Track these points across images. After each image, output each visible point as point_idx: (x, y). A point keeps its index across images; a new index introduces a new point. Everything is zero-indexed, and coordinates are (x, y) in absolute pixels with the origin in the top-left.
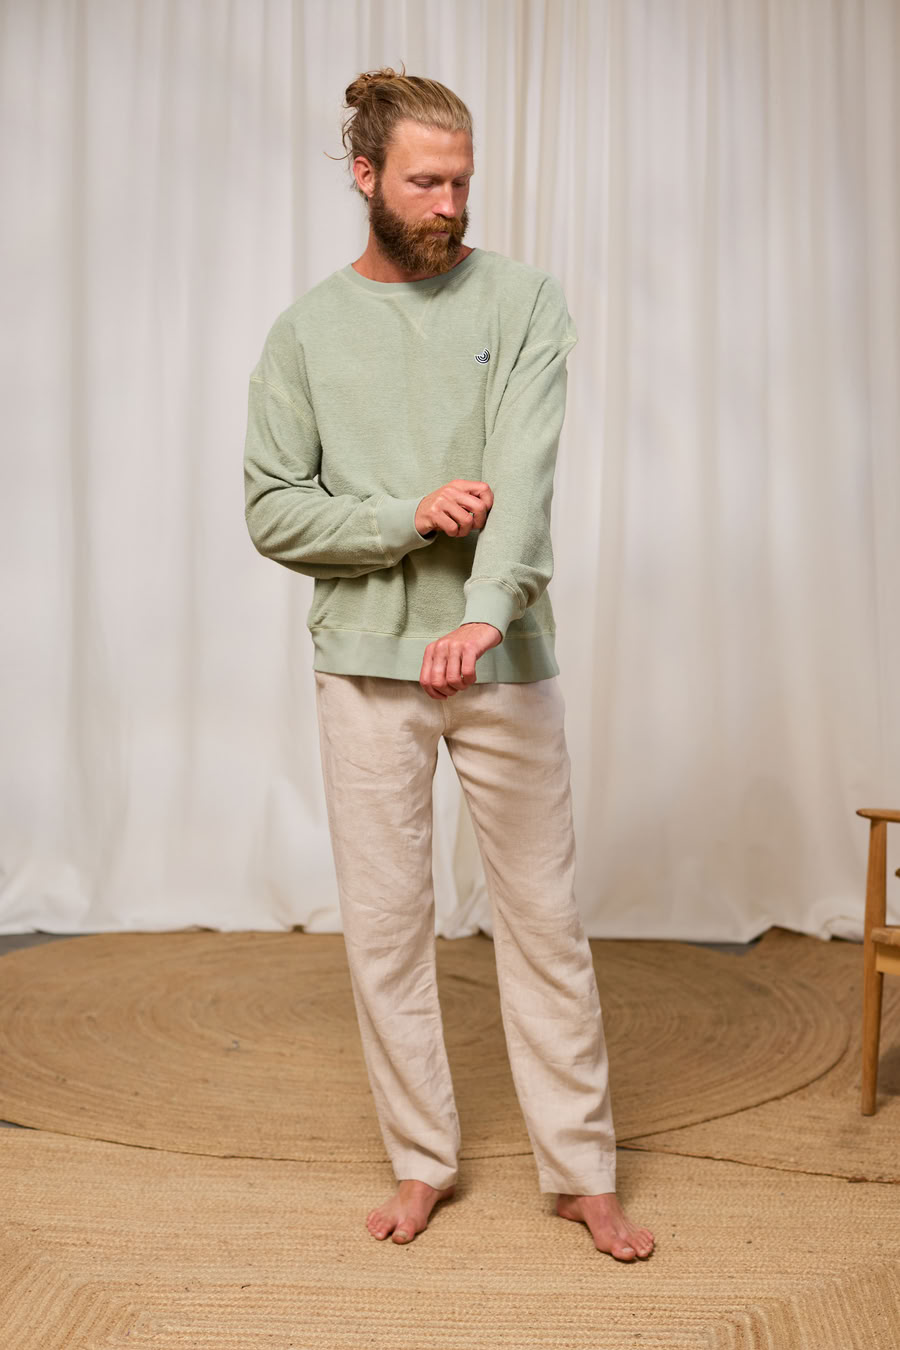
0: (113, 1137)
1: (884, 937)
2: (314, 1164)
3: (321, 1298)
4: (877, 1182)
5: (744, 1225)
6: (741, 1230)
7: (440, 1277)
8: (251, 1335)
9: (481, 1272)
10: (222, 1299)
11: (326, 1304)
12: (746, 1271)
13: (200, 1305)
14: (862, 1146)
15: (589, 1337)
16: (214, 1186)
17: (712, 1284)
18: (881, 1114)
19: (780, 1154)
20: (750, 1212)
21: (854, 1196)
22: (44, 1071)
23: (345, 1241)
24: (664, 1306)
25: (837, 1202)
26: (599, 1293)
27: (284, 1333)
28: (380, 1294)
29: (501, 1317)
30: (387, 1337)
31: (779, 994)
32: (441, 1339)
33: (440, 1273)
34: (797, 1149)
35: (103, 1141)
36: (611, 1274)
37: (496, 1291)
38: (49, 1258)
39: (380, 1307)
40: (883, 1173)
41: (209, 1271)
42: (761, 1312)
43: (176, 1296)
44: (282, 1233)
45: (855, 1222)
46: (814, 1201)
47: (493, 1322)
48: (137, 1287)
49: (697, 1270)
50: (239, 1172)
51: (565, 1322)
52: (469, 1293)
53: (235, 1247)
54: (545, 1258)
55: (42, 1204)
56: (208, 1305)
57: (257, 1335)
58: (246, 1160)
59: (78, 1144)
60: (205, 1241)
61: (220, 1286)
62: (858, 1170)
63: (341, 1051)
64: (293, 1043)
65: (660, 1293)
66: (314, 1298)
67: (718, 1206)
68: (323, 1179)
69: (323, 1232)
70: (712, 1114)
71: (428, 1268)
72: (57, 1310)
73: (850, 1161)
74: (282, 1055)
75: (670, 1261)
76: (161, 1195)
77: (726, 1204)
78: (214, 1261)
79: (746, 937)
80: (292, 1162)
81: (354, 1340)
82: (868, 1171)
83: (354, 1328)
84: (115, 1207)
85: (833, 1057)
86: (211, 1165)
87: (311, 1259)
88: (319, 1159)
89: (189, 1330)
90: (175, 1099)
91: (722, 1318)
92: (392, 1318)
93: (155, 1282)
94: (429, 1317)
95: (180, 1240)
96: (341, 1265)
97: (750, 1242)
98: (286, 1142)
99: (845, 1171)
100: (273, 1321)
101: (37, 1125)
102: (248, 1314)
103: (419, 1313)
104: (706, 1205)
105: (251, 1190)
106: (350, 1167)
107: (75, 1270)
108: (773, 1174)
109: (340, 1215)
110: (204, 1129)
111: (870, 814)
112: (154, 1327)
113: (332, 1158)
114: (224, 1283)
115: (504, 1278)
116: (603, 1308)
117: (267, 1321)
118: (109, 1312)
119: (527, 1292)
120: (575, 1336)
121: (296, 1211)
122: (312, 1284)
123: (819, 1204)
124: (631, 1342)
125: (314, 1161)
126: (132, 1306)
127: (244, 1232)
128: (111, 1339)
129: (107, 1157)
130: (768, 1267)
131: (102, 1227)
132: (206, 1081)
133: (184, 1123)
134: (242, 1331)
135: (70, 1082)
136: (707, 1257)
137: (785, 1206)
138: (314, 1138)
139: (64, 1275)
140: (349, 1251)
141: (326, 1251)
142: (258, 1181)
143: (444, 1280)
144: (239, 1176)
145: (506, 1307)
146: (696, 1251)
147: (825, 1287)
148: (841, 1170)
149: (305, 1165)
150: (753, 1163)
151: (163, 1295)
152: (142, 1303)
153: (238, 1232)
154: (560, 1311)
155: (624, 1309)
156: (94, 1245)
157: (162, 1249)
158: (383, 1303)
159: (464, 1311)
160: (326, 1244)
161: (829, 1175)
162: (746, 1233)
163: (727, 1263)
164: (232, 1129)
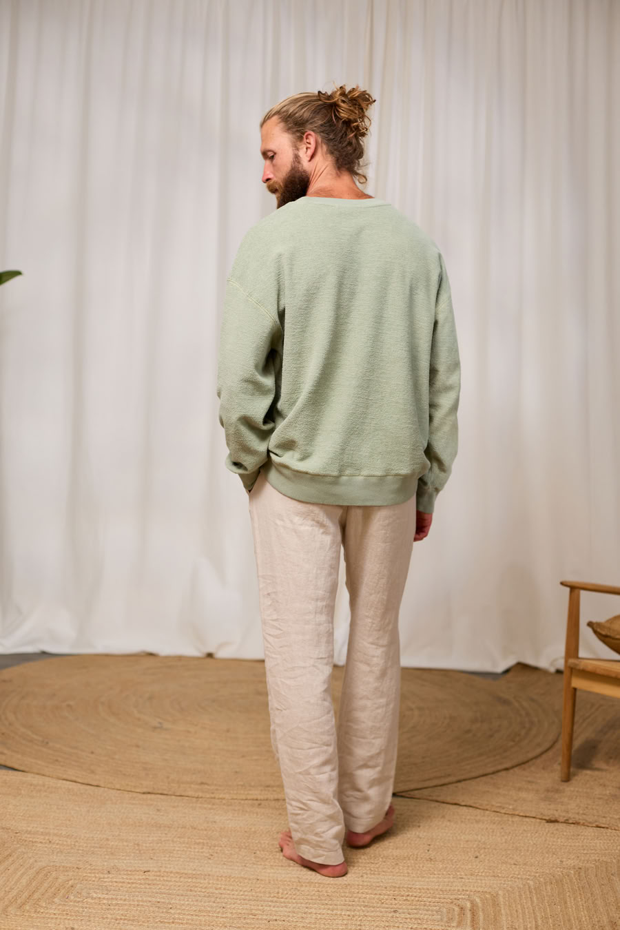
0: (74, 778)
1: (577, 665)
2: (200, 799)
3: (194, 880)
4: (565, 822)
6: (472, 849)
7: (272, 871)
8: (146, 901)
10: (131, 879)
11: (197, 885)
12: (472, 875)
13: (116, 882)
14: (559, 800)
15: (363, 911)
16: (135, 810)
17: (449, 882)
18: (573, 781)
19: (504, 804)
20: (479, 839)
21: (549, 831)
22: (35, 737)
23: (215, 846)
24: (415, 894)
25: (537, 834)
26: (374, 884)
27: (167, 901)
28: (232, 880)
29: (309, 897)
30: (233, 906)
31: (516, 704)
32: (268, 908)
33: (273, 869)
34: (515, 801)
35: (67, 780)
36: (384, 873)
37: (307, 881)
38: (24, 850)
39: (231, 888)
40: (570, 818)
41: (125, 862)
42: (478, 900)
43: (102, 876)
44: (175, 840)
45: (547, 847)
46: (522, 833)
47: (303, 899)
48: (77, 870)
49: (440, 873)
50: (151, 802)
51: (350, 901)
52: (290, 881)
53: (144, 848)
55: (23, 818)
56: (121, 882)
57: (150, 901)
58: (157, 795)
59: (51, 782)
60: (125, 844)
61: (130, 871)
62: (554, 815)
63: (228, 731)
64: (197, 725)
65: (414, 886)
66: (190, 880)
67: (459, 834)
68: (205, 808)
69: (202, 841)
70: (463, 777)
71: (266, 865)
72: (24, 881)
73: (549, 809)
74: (189, 732)
75: (423, 867)
76: (99, 814)
77: (464, 833)
78: (129, 856)
79: (500, 668)
80: (187, 798)
81: (212, 907)
82: (560, 816)
83: (213, 899)
84: (69, 820)
85: (547, 745)
86: (134, 798)
87: (191, 857)
88: (204, 796)
89: (107, 897)
90: (117, 757)
91: (452, 903)
92: (238, 895)
93: (89, 867)
94: (262, 895)
95: (109, 843)
96: (210, 861)
97: (477, 857)
98: (184, 785)
99: (544, 815)
100: (161, 893)
101: (27, 770)
102: (146, 888)
103: (256, 893)
104: (451, 834)
105: (158, 813)
106: (224, 801)
107: (40, 858)
108: (498, 816)
109: (213, 831)
110: (133, 775)
111: (569, 584)
112: (85, 894)
113: (213, 796)
114: (134, 869)
116: (376, 894)
117: (157, 893)
118: (57, 885)
120: (355, 910)
121: (185, 827)
122: (190, 872)
123: (525, 835)
124: (390, 915)
126: (72, 881)
127: (151, 839)
128: (56, 900)
129: (68, 790)
130: (486, 872)
131: (60, 832)
132: (138, 746)
133: (121, 771)
134: (140, 899)
135: (51, 744)
136: (447, 865)
137: (503, 836)
138: (202, 783)
139: (31, 861)
140: (217, 853)
141: (202, 852)
142: (163, 809)
143: (275, 873)
144: (152, 805)
145: (313, 891)
146: (441, 861)
147: (522, 886)
148: (542, 814)
149: (194, 800)
150: (485, 808)
151: (93, 875)
152: (79, 879)
153: (147, 839)
154: (347, 895)
155: (389, 895)
156: (54, 843)
157: (96, 847)
158: (234, 885)
159: (285, 892)
160: (202, 848)
161: (534, 818)
162: (475, 851)
163: (460, 869)
164: (151, 776)
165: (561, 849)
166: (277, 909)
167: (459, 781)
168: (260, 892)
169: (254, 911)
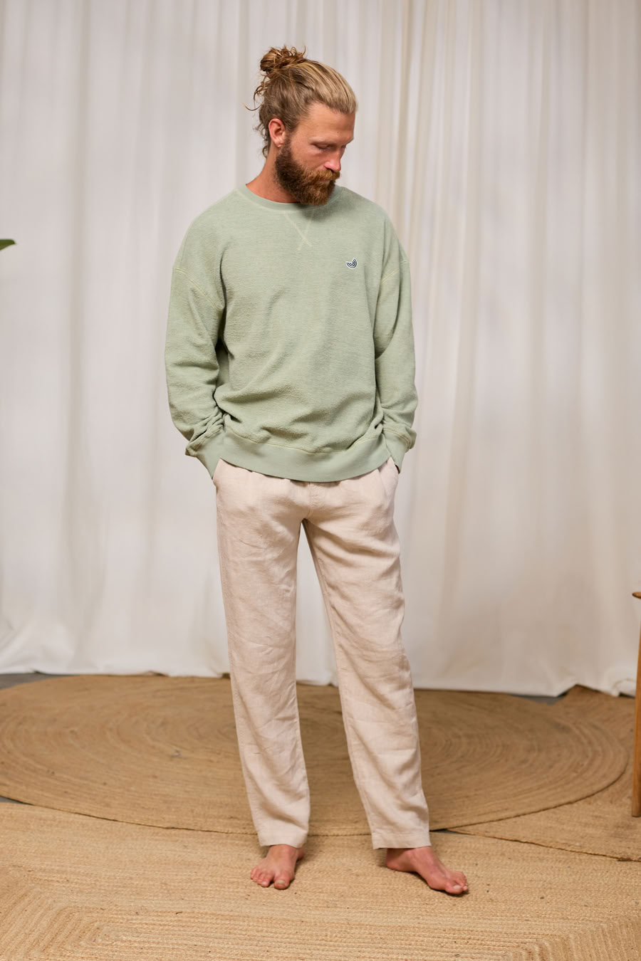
0: (87, 812)
2: (231, 835)
3: (232, 922)
4: (639, 861)
5: (539, 886)
6: (537, 889)
7: (318, 913)
8: (181, 945)
9: (347, 910)
10: (162, 921)
11: (236, 927)
12: (538, 917)
13: (146, 924)
14: (630, 837)
15: (422, 955)
16: (159, 847)
17: (513, 924)
19: (569, 840)
20: (544, 878)
21: (621, 871)
22: (39, 767)
24: (477, 938)
25: (608, 874)
26: (431, 927)
27: (205, 944)
28: (274, 921)
30: (278, 950)
31: (577, 731)
32: (317, 952)
33: (318, 910)
34: (582, 838)
35: (80, 814)
36: (441, 915)
37: (357, 923)
38: (39, 889)
39: (274, 930)
41: (153, 902)
42: (547, 944)
43: (129, 917)
44: (206, 879)
45: (620, 887)
46: (591, 872)
47: (354, 943)
48: (102, 911)
49: (503, 914)
50: (177, 838)
51: (406, 944)
52: (338, 923)
53: (172, 888)
54: (394, 902)
55: (35, 855)
56: (152, 924)
57: (186, 945)
58: (182, 831)
59: (63, 816)
60: (151, 883)
61: (161, 912)
62: (626, 853)
64: (219, 754)
65: (475, 929)
66: (228, 922)
67: (521, 873)
68: (237, 845)
69: (236, 880)
70: (520, 812)
71: (310, 906)
72: (44, 923)
73: (620, 847)
74: (211, 761)
75: (484, 908)
76: (120, 851)
77: (527, 872)
78: (157, 896)
79: (555, 692)
80: (216, 833)
81: (254, 950)
82: (633, 854)
83: (255, 943)
84: (87, 858)
85: (613, 777)
86: (157, 833)
87: (226, 897)
88: (234, 832)
89: (138, 939)
90: (133, 788)
91: (519, 946)
92: (282, 938)
93: (115, 908)
94: (309, 938)
95: (133, 882)
96: (247, 902)
97: (542, 898)
98: (211, 820)
99: (616, 853)
100: (197, 936)
101: (33, 802)
102: (180, 931)
103: (302, 935)
104: (513, 872)
105: (185, 850)
107: (58, 898)
108: (563, 854)
110: (153, 809)
112: (114, 937)
114: (164, 910)
115: (364, 915)
116: (433, 937)
117: (193, 936)
118: (81, 926)
119: (380, 924)
120: (412, 954)
121: (217, 865)
122: (227, 913)
123: (595, 874)
125: (231, 833)
126: (98, 923)
127: (179, 877)
128: (82, 943)
129: (83, 825)
130: (554, 914)
131: (78, 871)
132: (156, 777)
133: (139, 804)
134: (174, 942)
135: (57, 774)
136: (511, 906)
137: (570, 875)
138: (232, 817)
139: (50, 901)
140: (254, 893)
141: (237, 892)
142: (190, 845)
143: (320, 914)
144: (177, 841)
145: (364, 933)
146: (503, 902)
147: (594, 929)
148: (612, 852)
149: (224, 835)
150: (549, 845)
151: (120, 916)
152: (105, 921)
153: (175, 878)
154: (402, 937)
155: (448, 938)
156: (72, 883)
157: (120, 886)
158: (276, 928)
159: (334, 935)
160: (237, 888)
161: (604, 856)
162: (540, 891)
163: (525, 911)
164: (173, 810)
165: (635, 890)
166: (327, 953)
167: (518, 816)
168: (306, 935)
169: (301, 955)
